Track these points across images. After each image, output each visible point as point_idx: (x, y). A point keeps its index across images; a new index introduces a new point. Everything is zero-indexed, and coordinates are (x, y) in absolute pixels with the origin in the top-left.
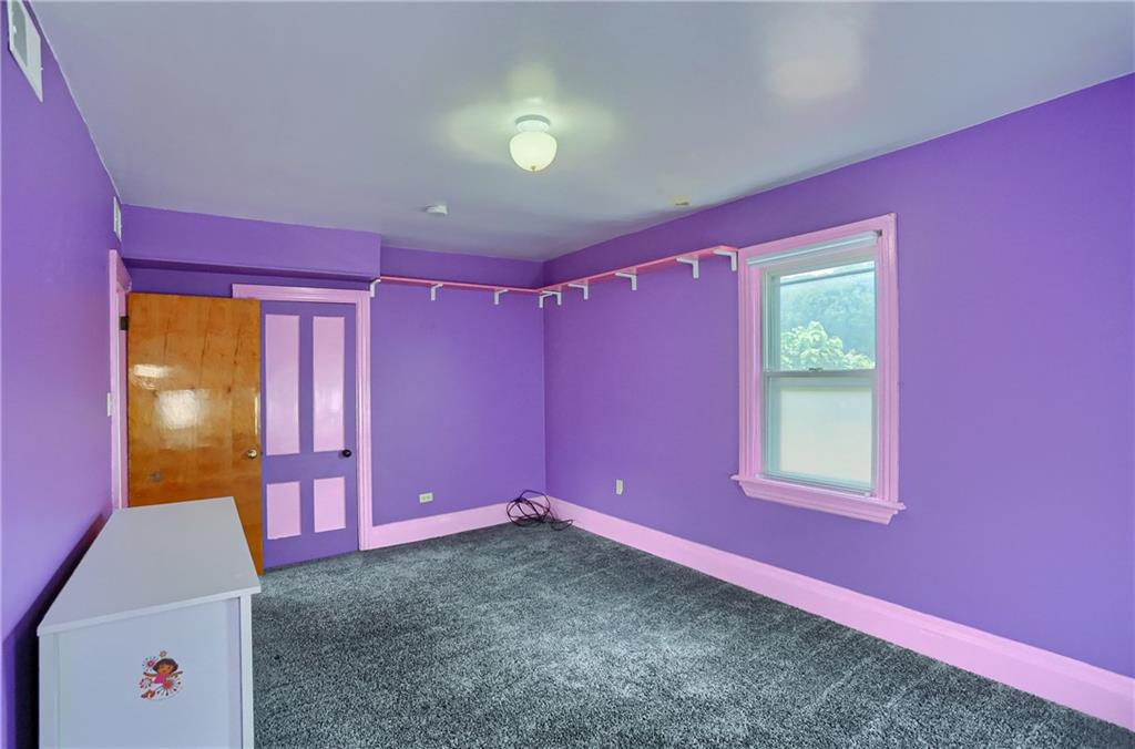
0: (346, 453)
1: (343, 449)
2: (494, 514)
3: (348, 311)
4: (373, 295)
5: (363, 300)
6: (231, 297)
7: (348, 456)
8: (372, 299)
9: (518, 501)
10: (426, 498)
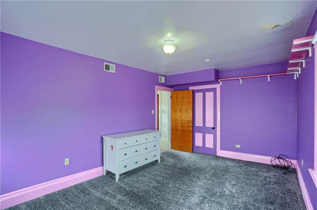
0: (213, 128)
1: (213, 127)
2: (266, 160)
3: (214, 90)
4: (221, 85)
5: (218, 87)
6: (189, 90)
7: (213, 129)
8: (221, 86)
9: (279, 158)
10: (238, 146)
